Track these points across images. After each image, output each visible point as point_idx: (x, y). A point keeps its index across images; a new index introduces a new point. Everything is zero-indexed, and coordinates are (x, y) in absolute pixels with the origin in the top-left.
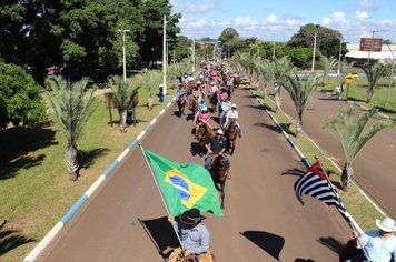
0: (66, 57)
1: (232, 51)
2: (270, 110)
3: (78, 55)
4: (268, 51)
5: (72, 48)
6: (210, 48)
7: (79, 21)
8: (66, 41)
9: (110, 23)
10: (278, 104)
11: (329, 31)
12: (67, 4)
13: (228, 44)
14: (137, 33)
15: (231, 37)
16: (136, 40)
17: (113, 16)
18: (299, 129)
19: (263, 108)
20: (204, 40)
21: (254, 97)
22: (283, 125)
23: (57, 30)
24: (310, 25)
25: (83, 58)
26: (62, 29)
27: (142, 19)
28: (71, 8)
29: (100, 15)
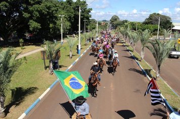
0: (31, 29)
1: (116, 26)
2: (137, 59)
3: (37, 28)
4: (134, 27)
5: (34, 24)
6: (106, 25)
7: (37, 11)
8: (31, 21)
9: (54, 12)
10: (142, 57)
11: (164, 17)
12: (32, 2)
13: (114, 23)
14: (70, 17)
15: (116, 20)
16: (69, 21)
17: (56, 8)
18: (158, 75)
19: (133, 58)
20: (103, 21)
21: (128, 51)
22: (146, 70)
23: (26, 15)
24: (155, 14)
25: (40, 29)
26: (30, 15)
27: (73, 11)
28: (34, 4)
29: (49, 8)
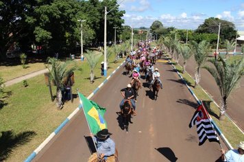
0: (38, 40)
1: (159, 36)
3: (46, 38)
4: (183, 37)
5: (41, 33)
6: (145, 34)
7: (46, 13)
8: (37, 28)
9: (71, 15)
10: (197, 81)
13: (156, 31)
14: (94, 23)
15: (158, 26)
17: (73, 10)
18: (223, 112)
20: (141, 28)
23: (30, 20)
24: (212, 18)
25: (50, 40)
26: (35, 20)
27: (98, 14)
28: (41, 4)
29: (63, 9)
